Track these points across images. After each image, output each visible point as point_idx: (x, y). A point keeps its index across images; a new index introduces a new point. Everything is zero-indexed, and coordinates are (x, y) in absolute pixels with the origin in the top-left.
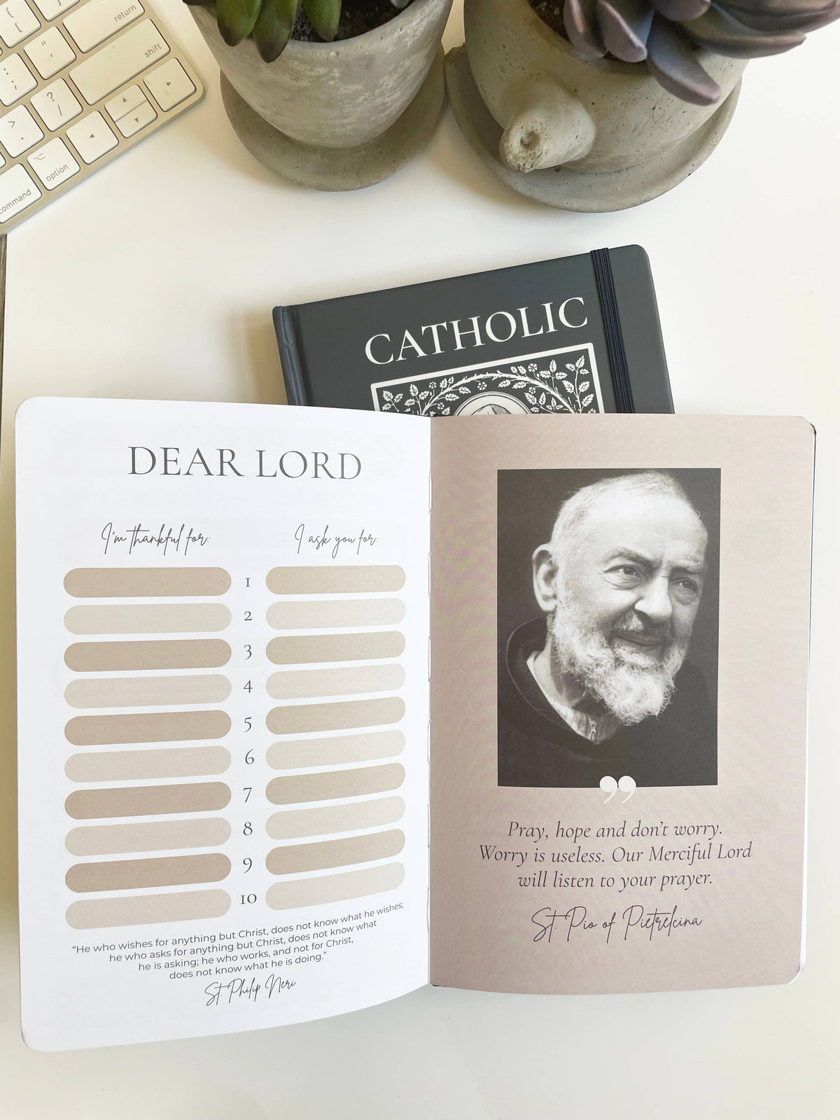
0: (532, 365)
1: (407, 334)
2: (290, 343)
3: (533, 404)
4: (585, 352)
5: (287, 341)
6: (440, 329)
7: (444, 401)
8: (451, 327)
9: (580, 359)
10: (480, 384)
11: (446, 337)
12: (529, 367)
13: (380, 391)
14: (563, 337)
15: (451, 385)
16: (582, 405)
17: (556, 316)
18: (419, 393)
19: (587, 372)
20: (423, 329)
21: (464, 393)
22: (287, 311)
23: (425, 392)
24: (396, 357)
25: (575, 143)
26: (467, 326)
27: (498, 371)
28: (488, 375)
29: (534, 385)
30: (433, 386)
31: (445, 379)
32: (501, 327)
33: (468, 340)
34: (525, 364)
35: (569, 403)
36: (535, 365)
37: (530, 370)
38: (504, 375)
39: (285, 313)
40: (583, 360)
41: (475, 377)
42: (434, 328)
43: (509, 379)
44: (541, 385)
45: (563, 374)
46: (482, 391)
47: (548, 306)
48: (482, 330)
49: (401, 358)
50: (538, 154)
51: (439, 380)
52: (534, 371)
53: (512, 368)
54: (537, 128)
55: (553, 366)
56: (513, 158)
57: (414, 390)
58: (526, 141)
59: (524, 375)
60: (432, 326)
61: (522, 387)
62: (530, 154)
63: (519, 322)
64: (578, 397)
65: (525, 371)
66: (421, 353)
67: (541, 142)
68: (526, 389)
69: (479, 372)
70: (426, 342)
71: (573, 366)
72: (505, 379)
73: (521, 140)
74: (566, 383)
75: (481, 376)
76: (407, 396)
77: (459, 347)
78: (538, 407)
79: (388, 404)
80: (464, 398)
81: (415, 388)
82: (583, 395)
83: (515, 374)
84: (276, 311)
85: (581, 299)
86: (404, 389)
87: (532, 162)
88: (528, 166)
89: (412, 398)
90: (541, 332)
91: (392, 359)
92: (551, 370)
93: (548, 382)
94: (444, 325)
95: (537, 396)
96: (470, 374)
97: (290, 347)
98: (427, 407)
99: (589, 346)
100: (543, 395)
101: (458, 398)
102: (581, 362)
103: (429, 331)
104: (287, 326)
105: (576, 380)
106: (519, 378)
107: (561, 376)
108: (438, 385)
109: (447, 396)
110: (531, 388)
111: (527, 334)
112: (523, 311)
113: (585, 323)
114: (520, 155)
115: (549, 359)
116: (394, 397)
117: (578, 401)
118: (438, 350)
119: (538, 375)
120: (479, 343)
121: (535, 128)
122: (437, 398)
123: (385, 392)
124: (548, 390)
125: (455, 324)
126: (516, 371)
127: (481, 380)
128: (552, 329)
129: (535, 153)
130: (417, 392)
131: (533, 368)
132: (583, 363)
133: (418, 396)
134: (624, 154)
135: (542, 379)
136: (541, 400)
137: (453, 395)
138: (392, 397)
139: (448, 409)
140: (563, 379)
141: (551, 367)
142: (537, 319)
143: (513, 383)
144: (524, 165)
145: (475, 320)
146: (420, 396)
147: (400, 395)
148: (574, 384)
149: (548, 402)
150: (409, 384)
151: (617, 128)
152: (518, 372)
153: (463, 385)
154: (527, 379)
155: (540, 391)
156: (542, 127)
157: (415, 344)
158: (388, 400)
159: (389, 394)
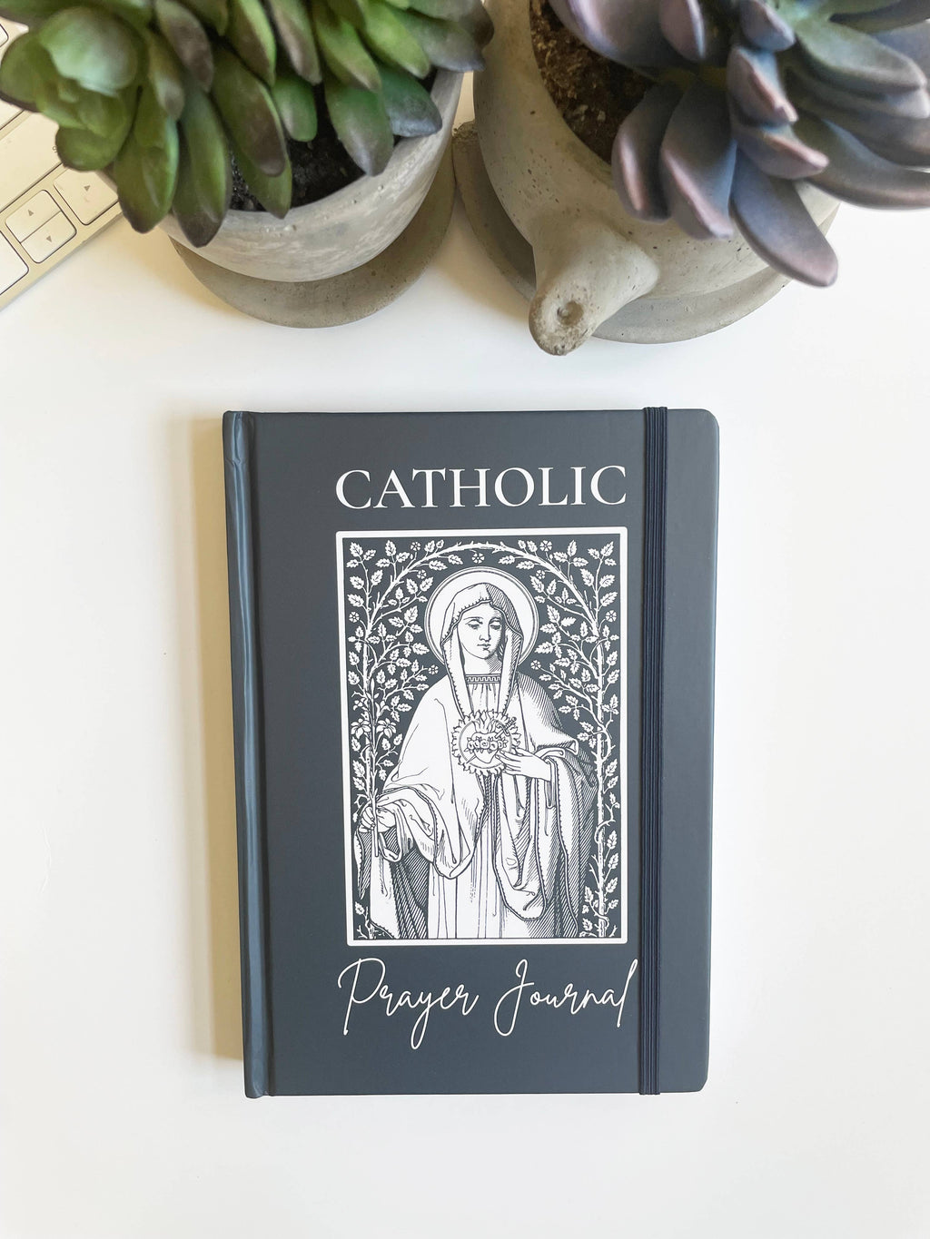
0: (545, 542)
1: (393, 476)
2: (240, 462)
3: (539, 591)
4: (616, 538)
5: (237, 456)
6: (436, 477)
7: (426, 568)
8: (450, 476)
9: (608, 545)
10: (475, 555)
11: (443, 487)
12: (542, 545)
13: (347, 542)
14: (590, 514)
15: (439, 550)
16: (600, 604)
17: (587, 485)
18: (397, 554)
19: (614, 563)
20: (415, 472)
21: (454, 562)
22: (243, 418)
23: (405, 553)
24: (374, 503)
25: (632, 294)
26: (471, 478)
27: (501, 543)
28: (488, 546)
29: (543, 569)
30: (415, 547)
31: (433, 542)
32: (514, 487)
33: (470, 497)
34: (537, 540)
35: (583, 598)
36: (550, 544)
37: (542, 549)
38: (508, 549)
39: (240, 420)
40: (612, 547)
41: (471, 546)
42: (429, 473)
43: (514, 555)
44: (553, 570)
45: (583, 560)
47: (578, 471)
48: (489, 487)
49: (380, 505)
51: (424, 541)
52: (546, 550)
53: (520, 542)
54: (579, 296)
55: (572, 548)
57: (390, 548)
58: (563, 311)
59: (533, 553)
60: (426, 471)
61: (529, 568)
63: (538, 485)
64: (596, 592)
65: (536, 549)
66: (407, 504)
68: (533, 572)
69: (477, 539)
70: (415, 490)
71: (597, 553)
72: (508, 554)
73: (558, 310)
74: (584, 573)
75: (479, 546)
76: (381, 554)
77: (457, 503)
78: (545, 597)
79: (355, 561)
81: (393, 546)
82: (603, 592)
83: (523, 550)
84: (229, 416)
85: (622, 469)
86: (378, 544)
89: (386, 557)
90: (564, 502)
91: (368, 505)
92: (569, 553)
93: (563, 567)
94: (443, 472)
95: (546, 582)
96: (466, 540)
97: (240, 466)
98: (404, 573)
99: (623, 532)
100: (553, 582)
101: (445, 567)
102: (607, 550)
103: (422, 477)
104: (240, 438)
105: (598, 571)
106: (526, 556)
107: (580, 562)
108: (423, 547)
109: (431, 562)
110: (539, 571)
111: (546, 501)
112: (546, 471)
113: (623, 500)
115: (569, 538)
116: (364, 553)
117: (596, 598)
118: (430, 503)
119: (551, 557)
120: (483, 503)
121: (575, 296)
122: (418, 563)
123: (353, 545)
124: (561, 577)
125: (457, 473)
126: (524, 546)
127: (478, 550)
128: (578, 501)
130: (394, 552)
131: (546, 546)
132: (610, 551)
133: (394, 556)
135: (556, 563)
136: (549, 588)
137: (440, 563)
138: (361, 552)
139: (430, 580)
140: (582, 567)
141: (569, 549)
142: (562, 486)
143: (518, 561)
145: (482, 473)
146: (397, 557)
147: (372, 551)
148: (594, 575)
149: (558, 593)
150: (385, 540)
152: (527, 548)
153: (455, 553)
154: (536, 559)
155: (549, 577)
156: (586, 296)
157: (400, 491)
158: (355, 555)
159: (359, 548)
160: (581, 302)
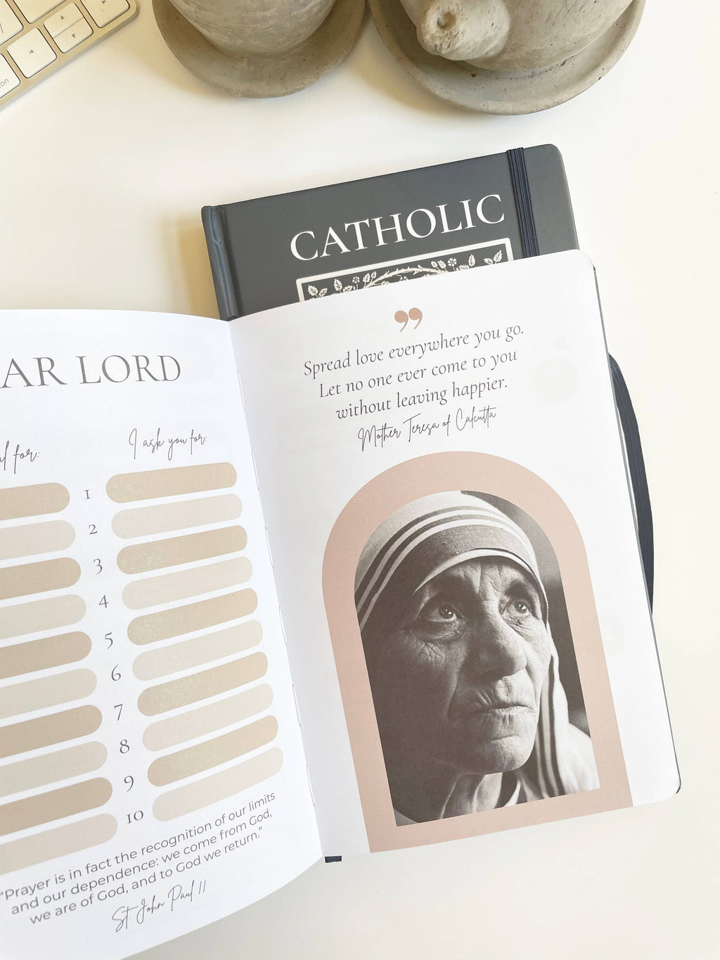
0: (451, 259)
1: (331, 231)
2: (219, 242)
4: (503, 247)
5: (216, 238)
6: (362, 226)
8: (372, 223)
9: (498, 254)
10: (402, 278)
11: (369, 233)
12: (449, 262)
13: (305, 286)
14: (481, 233)
15: (374, 279)
17: (474, 212)
20: (347, 226)
22: (216, 211)
23: (349, 287)
24: (320, 253)
25: (491, 33)
26: (387, 222)
27: (419, 266)
28: (409, 270)
30: (356, 280)
31: (368, 274)
32: (422, 223)
33: (389, 236)
34: (445, 259)
36: (455, 260)
37: (450, 265)
38: (425, 270)
39: (214, 213)
40: (501, 254)
41: (397, 272)
42: (357, 225)
43: (430, 273)
47: (466, 203)
48: (403, 227)
49: (325, 254)
50: (454, 34)
51: (362, 275)
52: (453, 265)
53: (432, 263)
54: (453, 8)
55: (472, 260)
56: (430, 38)
57: (337, 284)
58: (443, 22)
59: (444, 269)
60: (354, 223)
62: (447, 35)
63: (437, 219)
65: (445, 266)
66: (345, 249)
67: (457, 22)
69: (400, 267)
70: (349, 238)
71: (491, 260)
72: (426, 273)
73: (438, 22)
75: (403, 271)
76: (331, 290)
77: (381, 242)
79: (313, 299)
81: (339, 283)
83: (435, 268)
84: (206, 211)
85: (498, 196)
86: (328, 283)
87: (449, 41)
88: (445, 46)
89: (336, 292)
90: (460, 228)
91: (316, 255)
92: (470, 264)
94: (367, 222)
96: (392, 269)
97: (219, 245)
99: (506, 241)
102: (498, 257)
103: (352, 228)
104: (215, 225)
106: (439, 272)
108: (361, 280)
111: (446, 230)
112: (442, 208)
113: (502, 219)
114: (437, 35)
115: (468, 254)
116: (319, 292)
118: (361, 246)
119: (457, 269)
120: (400, 239)
121: (451, 8)
123: (310, 287)
125: (377, 221)
126: (436, 265)
127: (403, 275)
128: (470, 225)
129: (451, 33)
130: (341, 287)
131: (452, 262)
132: (500, 258)
133: (341, 290)
134: (538, 48)
138: (317, 292)
141: (470, 262)
142: (456, 216)
144: (441, 45)
145: (396, 217)
146: (344, 289)
147: (324, 289)
150: (332, 280)
151: (531, 17)
152: (439, 266)
153: (386, 280)
154: (447, 273)
156: (458, 8)
157: (338, 241)
158: (313, 294)
159: (314, 289)
160: (455, 12)
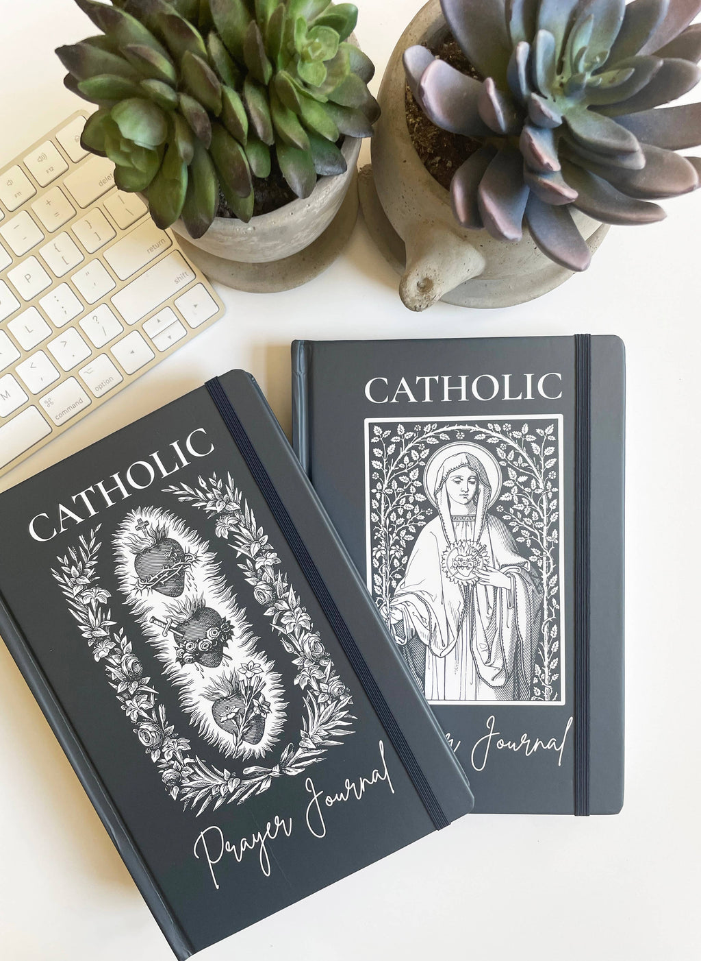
0: (506, 424)
1: (403, 381)
2: (302, 373)
3: (502, 458)
4: (555, 422)
5: (300, 370)
6: (432, 381)
7: (425, 443)
8: (442, 380)
9: (550, 427)
10: (459, 434)
11: (437, 389)
12: (504, 426)
13: (371, 426)
14: (537, 405)
15: (434, 430)
16: (545, 467)
17: (535, 386)
18: (405, 433)
19: (554, 439)
20: (418, 378)
21: (443, 439)
22: (305, 344)
23: (411, 433)
24: (390, 399)
26: (455, 382)
27: (476, 425)
28: (467, 427)
29: (505, 442)
30: (418, 428)
31: (429, 425)
32: (485, 388)
33: (455, 394)
34: (501, 423)
35: (533, 463)
36: (510, 425)
37: (504, 429)
38: (481, 429)
39: (303, 346)
40: (553, 428)
41: (455, 427)
42: (427, 379)
43: (485, 434)
44: (512, 443)
45: (533, 437)
46: (460, 440)
47: (529, 376)
48: (468, 388)
49: (394, 401)
51: (424, 424)
52: (507, 430)
53: (489, 425)
55: (525, 429)
57: (401, 429)
59: (498, 432)
60: (425, 378)
61: (495, 442)
63: (502, 386)
64: (542, 459)
65: (500, 429)
66: (412, 399)
68: (498, 445)
69: (459, 423)
70: (418, 390)
71: (542, 432)
72: (481, 433)
74: (534, 445)
75: (461, 427)
76: (394, 433)
77: (447, 399)
78: (506, 462)
79: (377, 438)
80: (443, 443)
81: (402, 428)
82: (547, 458)
83: (491, 430)
84: (295, 344)
85: (559, 375)
86: (393, 427)
89: (398, 435)
90: (520, 397)
91: (386, 400)
92: (523, 432)
93: (519, 441)
94: (437, 378)
95: (507, 452)
96: (452, 424)
97: (302, 375)
98: (410, 446)
99: (560, 417)
100: (512, 452)
101: (438, 442)
102: (550, 430)
103: (423, 381)
104: (302, 358)
105: (543, 444)
106: (494, 434)
107: (530, 438)
108: (422, 428)
109: (428, 439)
110: (502, 445)
111: (507, 397)
112: (507, 377)
113: (560, 396)
115: (522, 422)
116: (383, 433)
117: (542, 463)
118: (427, 399)
119: (511, 434)
120: (464, 398)
122: (420, 439)
123: (376, 427)
124: (518, 448)
125: (446, 379)
126: (492, 427)
127: (460, 431)
128: (529, 396)
130: (403, 432)
131: (507, 427)
132: (551, 431)
133: (403, 435)
135: (514, 439)
136: (509, 456)
137: (434, 439)
138: (381, 432)
139: (428, 450)
140: (532, 442)
141: (523, 429)
142: (518, 386)
143: (488, 437)
145: (463, 378)
146: (405, 435)
147: (388, 431)
148: (541, 447)
149: (516, 459)
150: (398, 423)
152: (494, 429)
153: (444, 432)
154: (500, 436)
155: (509, 449)
157: (408, 391)
158: (377, 434)
159: (380, 429)
